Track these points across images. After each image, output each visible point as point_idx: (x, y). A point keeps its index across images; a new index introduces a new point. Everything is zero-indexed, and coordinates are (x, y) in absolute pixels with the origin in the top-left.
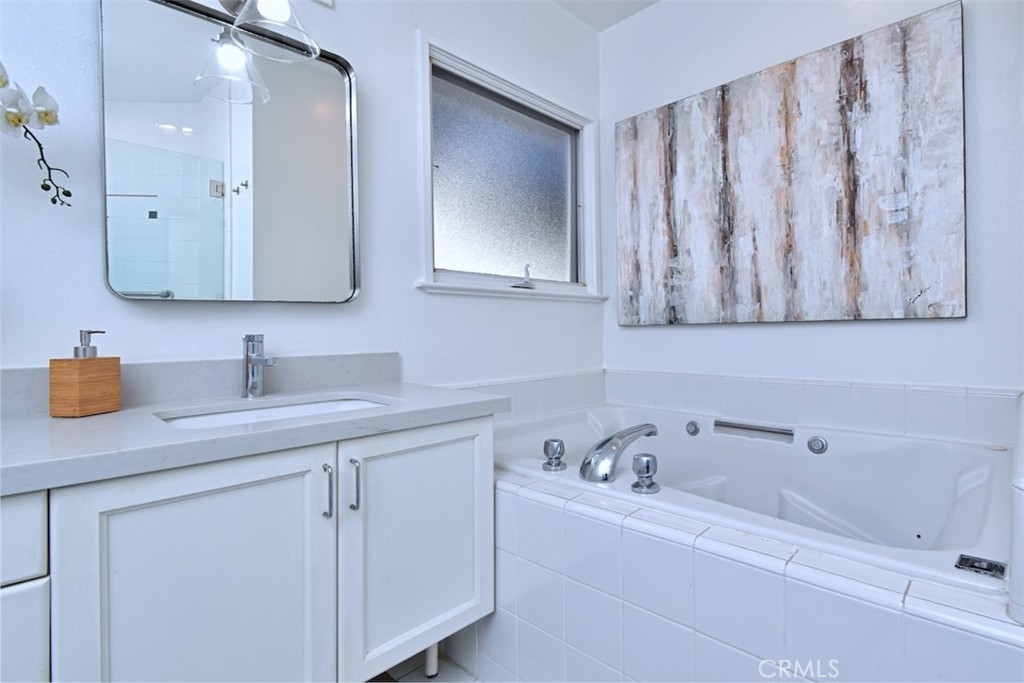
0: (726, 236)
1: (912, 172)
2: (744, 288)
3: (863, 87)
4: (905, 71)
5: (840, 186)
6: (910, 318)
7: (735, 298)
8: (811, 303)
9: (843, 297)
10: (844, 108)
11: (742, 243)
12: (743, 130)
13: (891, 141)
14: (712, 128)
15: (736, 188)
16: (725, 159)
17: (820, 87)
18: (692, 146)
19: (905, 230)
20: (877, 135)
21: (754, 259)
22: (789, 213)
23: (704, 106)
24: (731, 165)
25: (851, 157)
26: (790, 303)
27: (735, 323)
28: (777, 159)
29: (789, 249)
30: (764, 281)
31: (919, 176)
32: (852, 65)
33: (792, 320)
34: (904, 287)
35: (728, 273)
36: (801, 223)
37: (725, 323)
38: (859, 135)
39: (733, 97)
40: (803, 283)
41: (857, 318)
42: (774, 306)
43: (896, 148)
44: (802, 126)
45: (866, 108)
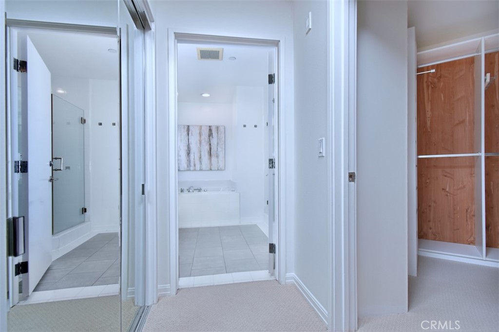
0: (189, 154)
1: (219, 148)
2: (192, 164)
3: (212, 134)
4: (218, 133)
5: (209, 149)
6: (218, 170)
7: (190, 166)
8: (204, 167)
9: (209, 166)
10: (209, 136)
11: (192, 156)
12: (192, 135)
13: (216, 143)
14: (186, 133)
15: (191, 145)
16: (188, 139)
17: (206, 132)
18: (181, 135)
19: (217, 157)
20: (214, 141)
21: (194, 159)
22: (200, 152)
23: (184, 128)
24: (190, 140)
25: (210, 144)
26: (200, 167)
27: (190, 170)
28: (198, 142)
29: (200, 158)
30: (196, 163)
31: (220, 149)
32: (210, 130)
33: (201, 170)
34: (217, 165)
35: (189, 161)
36: (202, 154)
37: (188, 170)
38: (211, 141)
39: (191, 128)
40: (203, 164)
41: (211, 170)
42: (198, 167)
43: (216, 144)
44: (203, 137)
45: (212, 137)
